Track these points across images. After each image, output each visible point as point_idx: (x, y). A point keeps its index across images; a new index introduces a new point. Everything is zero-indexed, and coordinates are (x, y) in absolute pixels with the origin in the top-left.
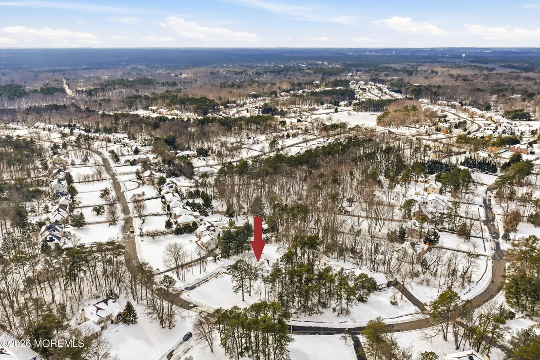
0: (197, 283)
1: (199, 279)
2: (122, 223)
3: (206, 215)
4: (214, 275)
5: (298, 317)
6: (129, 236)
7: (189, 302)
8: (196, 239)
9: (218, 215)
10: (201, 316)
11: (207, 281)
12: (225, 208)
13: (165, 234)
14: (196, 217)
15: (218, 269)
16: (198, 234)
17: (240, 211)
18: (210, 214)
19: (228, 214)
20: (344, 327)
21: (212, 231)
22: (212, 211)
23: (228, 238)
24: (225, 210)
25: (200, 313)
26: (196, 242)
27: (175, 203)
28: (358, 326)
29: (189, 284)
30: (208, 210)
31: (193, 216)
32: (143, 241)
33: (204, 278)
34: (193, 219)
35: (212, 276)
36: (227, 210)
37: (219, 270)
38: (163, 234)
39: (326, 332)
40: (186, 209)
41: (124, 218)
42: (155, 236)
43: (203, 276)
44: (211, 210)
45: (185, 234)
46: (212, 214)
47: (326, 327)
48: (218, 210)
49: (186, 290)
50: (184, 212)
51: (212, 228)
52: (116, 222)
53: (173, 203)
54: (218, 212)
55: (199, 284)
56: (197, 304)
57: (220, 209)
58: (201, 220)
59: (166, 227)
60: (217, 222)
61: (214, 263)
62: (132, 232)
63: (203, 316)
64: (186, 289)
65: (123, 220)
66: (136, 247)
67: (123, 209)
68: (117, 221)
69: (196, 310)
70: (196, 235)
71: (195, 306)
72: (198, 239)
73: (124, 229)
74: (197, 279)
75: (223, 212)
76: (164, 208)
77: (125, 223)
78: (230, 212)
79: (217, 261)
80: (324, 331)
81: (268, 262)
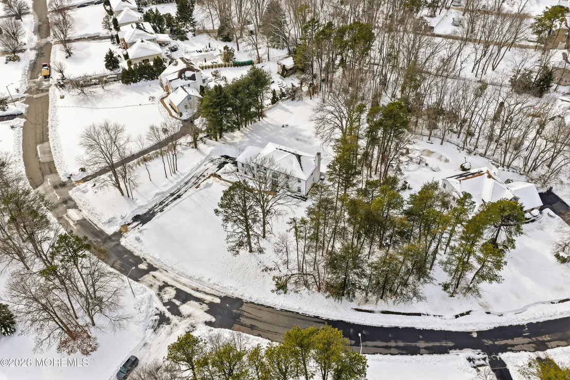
0: (158, 202)
1: (163, 193)
2: (31, 55)
3: (184, 38)
4: (193, 180)
5: (367, 301)
6: (40, 84)
7: (138, 257)
8: (160, 93)
9: (205, 36)
10: (161, 299)
11: (179, 196)
12: (217, 24)
13: (106, 82)
14: (162, 44)
15: (199, 166)
16: (165, 85)
17: (242, 29)
18: (189, 35)
19: (222, 36)
20: (468, 329)
21: (190, 78)
22: (194, 31)
23: (217, 105)
24: (217, 28)
25: (161, 288)
26: (162, 99)
27: (127, 15)
28: (497, 326)
29: (141, 207)
30: (186, 28)
31: (158, 42)
32: (62, 97)
33: (172, 188)
34: (156, 49)
35: (190, 184)
36: (220, 28)
37: (202, 168)
38: (102, 81)
39: (430, 344)
40: (144, 29)
41: (38, 44)
42: (86, 86)
43: (171, 185)
44: (191, 28)
45: (143, 82)
46: (194, 35)
47: (429, 327)
48: (204, 28)
49: (136, 224)
50: (139, 35)
51: (189, 74)
52: (20, 55)
53: (122, 14)
54: (205, 31)
55: (162, 205)
56: (156, 264)
57: (209, 27)
58: (174, 50)
59: (107, 66)
60: (203, 53)
61: (195, 150)
62: (45, 77)
63: (166, 297)
64: (136, 218)
65: (35, 49)
66: (49, 113)
67: (39, 26)
68: (22, 51)
69: (153, 281)
70: (162, 85)
71: (151, 268)
72: (165, 93)
73: (34, 68)
74: (157, 194)
75: (213, 31)
76: (107, 25)
77: (38, 55)
78: (226, 33)
79: (201, 145)
80: (427, 341)
81: (300, 161)
